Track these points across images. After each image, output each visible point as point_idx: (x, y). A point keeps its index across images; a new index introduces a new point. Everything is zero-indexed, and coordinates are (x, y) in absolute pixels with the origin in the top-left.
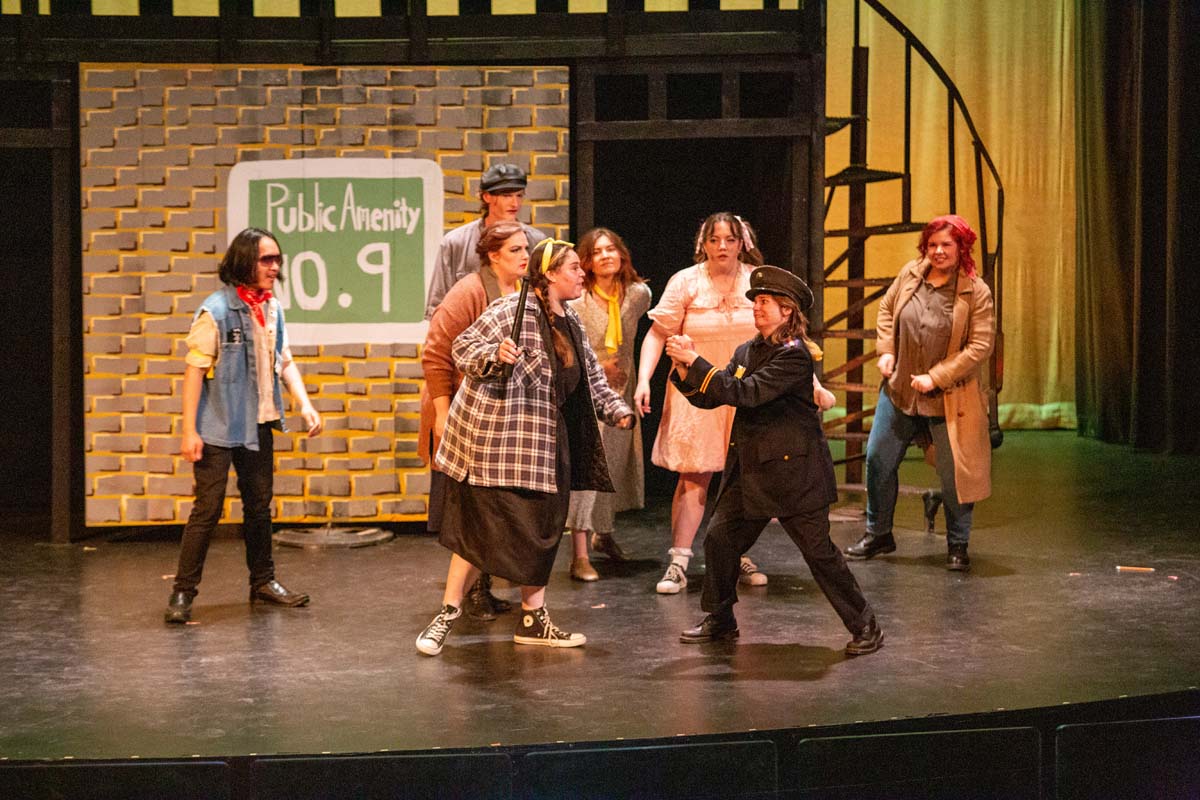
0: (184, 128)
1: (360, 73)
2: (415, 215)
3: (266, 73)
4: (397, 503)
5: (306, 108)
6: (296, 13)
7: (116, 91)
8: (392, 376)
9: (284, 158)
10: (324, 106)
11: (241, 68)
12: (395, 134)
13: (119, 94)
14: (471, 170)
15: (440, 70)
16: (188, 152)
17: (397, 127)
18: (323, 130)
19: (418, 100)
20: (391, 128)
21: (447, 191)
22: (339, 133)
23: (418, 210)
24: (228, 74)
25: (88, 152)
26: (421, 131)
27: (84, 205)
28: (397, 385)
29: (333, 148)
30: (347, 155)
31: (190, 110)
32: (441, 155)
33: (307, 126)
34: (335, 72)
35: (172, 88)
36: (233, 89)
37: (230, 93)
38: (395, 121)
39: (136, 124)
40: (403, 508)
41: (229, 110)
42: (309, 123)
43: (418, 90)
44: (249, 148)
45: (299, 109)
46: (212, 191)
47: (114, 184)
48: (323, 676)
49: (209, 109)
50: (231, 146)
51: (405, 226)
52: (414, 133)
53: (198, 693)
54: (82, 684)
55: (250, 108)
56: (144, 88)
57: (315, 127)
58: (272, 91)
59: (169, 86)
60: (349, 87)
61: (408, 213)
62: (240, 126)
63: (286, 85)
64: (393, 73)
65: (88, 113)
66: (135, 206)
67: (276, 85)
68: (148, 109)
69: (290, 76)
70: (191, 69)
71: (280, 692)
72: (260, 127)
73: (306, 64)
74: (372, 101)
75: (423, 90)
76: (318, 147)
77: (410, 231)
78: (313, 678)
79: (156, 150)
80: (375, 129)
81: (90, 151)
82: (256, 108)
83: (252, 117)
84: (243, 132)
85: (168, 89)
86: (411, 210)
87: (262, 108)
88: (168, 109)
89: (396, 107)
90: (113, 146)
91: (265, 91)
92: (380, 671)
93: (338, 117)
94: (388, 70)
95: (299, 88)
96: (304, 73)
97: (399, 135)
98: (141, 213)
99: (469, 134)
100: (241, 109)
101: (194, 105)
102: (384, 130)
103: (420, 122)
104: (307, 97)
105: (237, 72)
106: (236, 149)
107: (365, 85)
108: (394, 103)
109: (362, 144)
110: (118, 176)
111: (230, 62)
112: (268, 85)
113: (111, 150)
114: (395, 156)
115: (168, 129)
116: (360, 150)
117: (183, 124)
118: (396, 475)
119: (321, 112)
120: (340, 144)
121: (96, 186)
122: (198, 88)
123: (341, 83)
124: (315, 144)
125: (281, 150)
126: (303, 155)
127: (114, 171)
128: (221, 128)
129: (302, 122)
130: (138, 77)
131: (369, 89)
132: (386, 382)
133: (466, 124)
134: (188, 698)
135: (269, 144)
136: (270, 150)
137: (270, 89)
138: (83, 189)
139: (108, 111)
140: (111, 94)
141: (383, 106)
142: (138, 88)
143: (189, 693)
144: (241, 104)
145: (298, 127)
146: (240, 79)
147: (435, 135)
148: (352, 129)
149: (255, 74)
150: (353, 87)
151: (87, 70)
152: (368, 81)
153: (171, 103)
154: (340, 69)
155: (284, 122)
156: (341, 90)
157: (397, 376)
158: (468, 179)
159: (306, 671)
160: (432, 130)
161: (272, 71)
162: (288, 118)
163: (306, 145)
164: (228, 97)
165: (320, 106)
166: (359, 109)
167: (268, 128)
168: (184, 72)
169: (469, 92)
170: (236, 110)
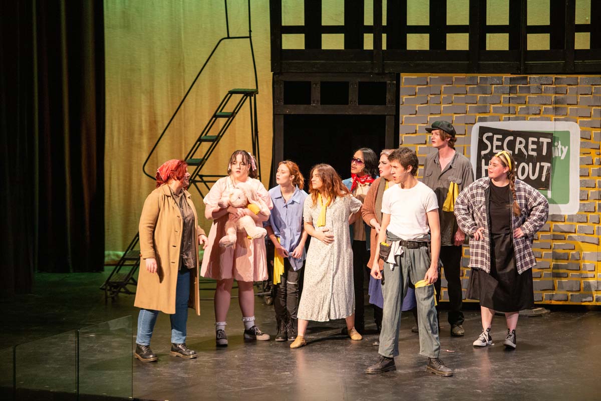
0: (451, 105)
1: (539, 78)
2: (565, 150)
3: (492, 78)
4: (553, 295)
5: (511, 95)
6: (507, 48)
7: (418, 87)
8: (551, 230)
9: (500, 121)
10: (521, 95)
11: (480, 76)
12: (556, 109)
13: (419, 89)
14: (595, 128)
15: (580, 77)
16: (452, 117)
17: (557, 106)
18: (519, 107)
19: (568, 92)
20: (554, 106)
21: (581, 138)
22: (528, 108)
23: (567, 147)
24: (472, 79)
25: (403, 117)
26: (570, 107)
27: (400, 143)
28: (554, 235)
29: (524, 116)
30: (531, 119)
31: (454, 96)
32: (579, 120)
33: (511, 105)
34: (527, 77)
35: (446, 86)
36: (475, 86)
37: (474, 87)
38: (556, 102)
39: (427, 103)
40: (555, 298)
41: (473, 96)
42: (512, 103)
43: (569, 87)
44: (482, 116)
45: (508, 96)
46: (463, 136)
47: (416, 133)
48: (516, 380)
49: (463, 96)
50: (473, 114)
51: (560, 155)
52: (566, 108)
53: (454, 386)
54: (396, 379)
55: (484, 96)
56: (431, 85)
57: (515, 105)
58: (495, 87)
59: (444, 84)
60: (533, 85)
61: (562, 149)
62: (478, 104)
63: (502, 84)
64: (555, 78)
65: (403, 98)
66: (425, 143)
67: (497, 84)
68: (433, 96)
69: (504, 80)
70: (455, 76)
71: (494, 387)
72: (488, 105)
73: (512, 74)
74: (545, 93)
75: (571, 87)
76: (517, 115)
77: (562, 158)
78: (511, 381)
79: (437, 116)
80: (546, 106)
81: (404, 116)
82: (487, 96)
83: (484, 100)
84: (479, 107)
85: (443, 86)
86: (563, 147)
87: (489, 95)
88: (443, 96)
89: (557, 95)
90: (415, 114)
91: (491, 87)
92: (545, 380)
93: (527, 100)
94: (553, 77)
95: (509, 86)
96: (511, 78)
97: (558, 110)
98: (428, 147)
99: (594, 109)
100: (479, 96)
101: (455, 94)
102: (550, 107)
103: (568, 103)
104: (512, 90)
105: (478, 77)
106: (476, 116)
107: (542, 84)
108: (556, 93)
109: (539, 114)
110: (418, 129)
111: (474, 73)
112: (494, 84)
113: (414, 116)
114: (555, 120)
115: (443, 106)
116: (538, 117)
117: (450, 104)
118: (553, 281)
119: (519, 98)
120: (528, 114)
121: (406, 134)
122: (458, 86)
123: (530, 84)
124: (515, 114)
125: (498, 116)
126: (509, 119)
127: (416, 126)
128: (469, 105)
129: (509, 103)
130: (429, 80)
131: (543, 86)
132: (549, 234)
133: (592, 104)
134: (449, 388)
135: (492, 114)
136: (492, 116)
137: (493, 86)
138: (400, 135)
139: (414, 97)
140: (415, 89)
141: (550, 95)
142: (429, 85)
143: (449, 386)
144: (479, 94)
145: (507, 105)
146: (479, 82)
147: (577, 110)
148: (534, 107)
149: (486, 78)
150: (536, 85)
151: (404, 77)
152: (542, 82)
153: (444, 93)
154: (529, 76)
155: (500, 103)
156: (529, 87)
157: (554, 231)
158: (593, 132)
159: (508, 378)
160: (575, 107)
161: (495, 77)
162: (502, 101)
163: (511, 114)
164: (472, 90)
165: (518, 94)
166: (538, 97)
167: (492, 106)
168: (452, 77)
169: (595, 87)
170: (476, 96)
